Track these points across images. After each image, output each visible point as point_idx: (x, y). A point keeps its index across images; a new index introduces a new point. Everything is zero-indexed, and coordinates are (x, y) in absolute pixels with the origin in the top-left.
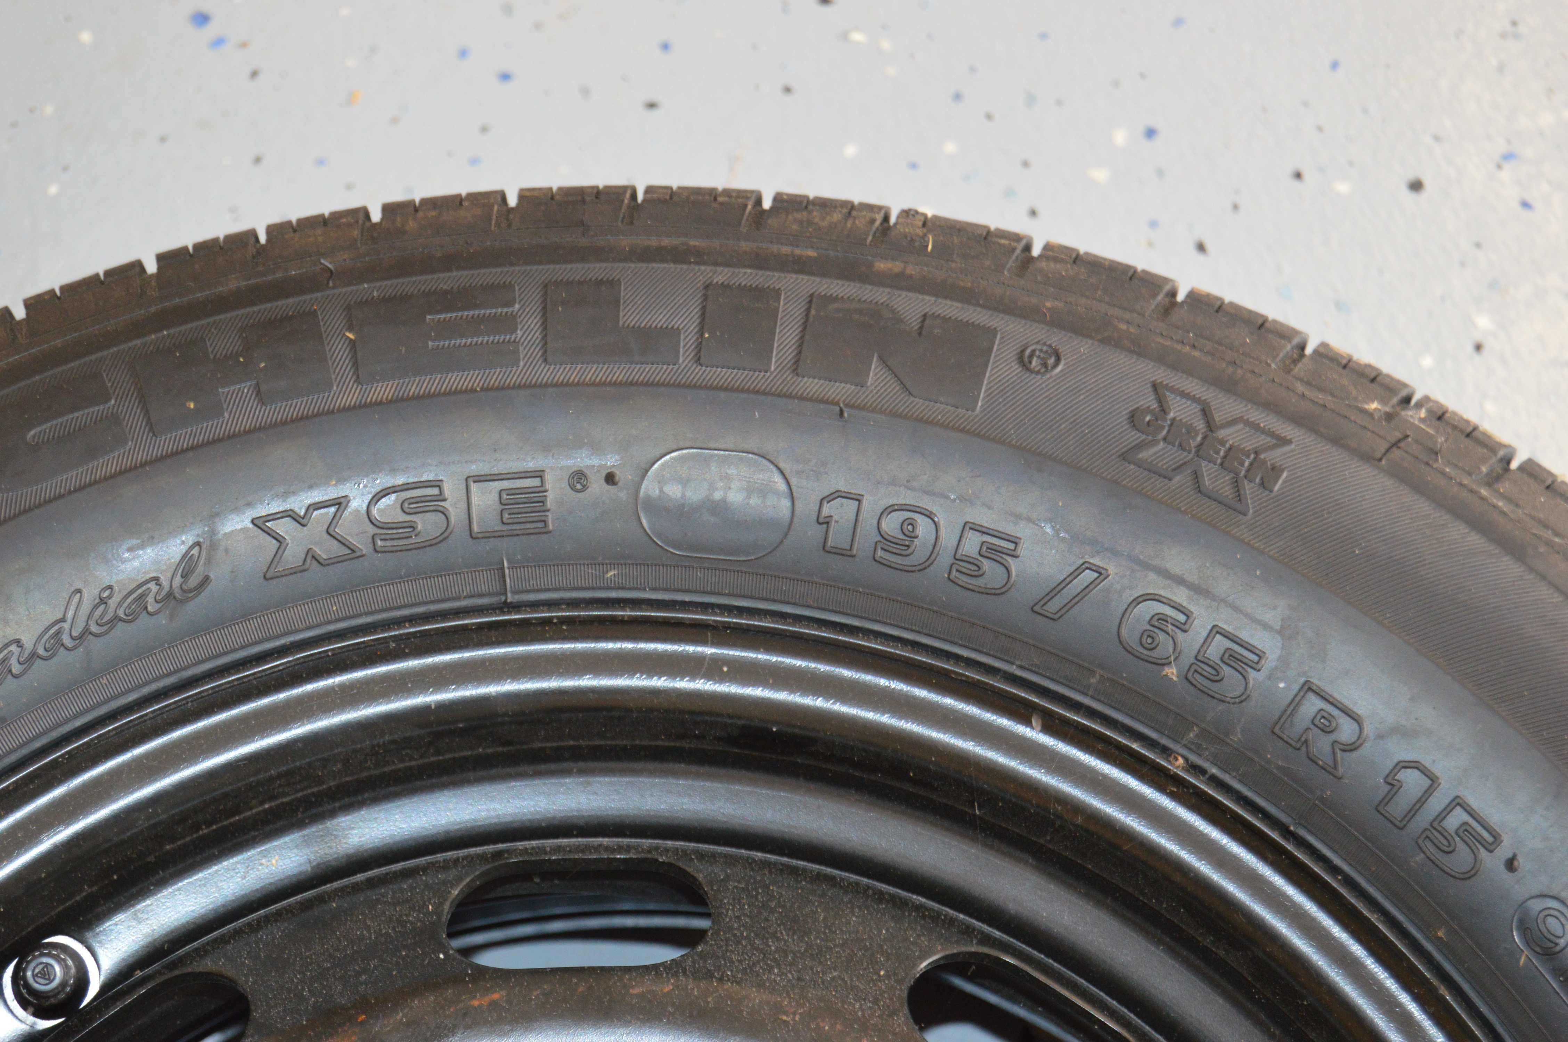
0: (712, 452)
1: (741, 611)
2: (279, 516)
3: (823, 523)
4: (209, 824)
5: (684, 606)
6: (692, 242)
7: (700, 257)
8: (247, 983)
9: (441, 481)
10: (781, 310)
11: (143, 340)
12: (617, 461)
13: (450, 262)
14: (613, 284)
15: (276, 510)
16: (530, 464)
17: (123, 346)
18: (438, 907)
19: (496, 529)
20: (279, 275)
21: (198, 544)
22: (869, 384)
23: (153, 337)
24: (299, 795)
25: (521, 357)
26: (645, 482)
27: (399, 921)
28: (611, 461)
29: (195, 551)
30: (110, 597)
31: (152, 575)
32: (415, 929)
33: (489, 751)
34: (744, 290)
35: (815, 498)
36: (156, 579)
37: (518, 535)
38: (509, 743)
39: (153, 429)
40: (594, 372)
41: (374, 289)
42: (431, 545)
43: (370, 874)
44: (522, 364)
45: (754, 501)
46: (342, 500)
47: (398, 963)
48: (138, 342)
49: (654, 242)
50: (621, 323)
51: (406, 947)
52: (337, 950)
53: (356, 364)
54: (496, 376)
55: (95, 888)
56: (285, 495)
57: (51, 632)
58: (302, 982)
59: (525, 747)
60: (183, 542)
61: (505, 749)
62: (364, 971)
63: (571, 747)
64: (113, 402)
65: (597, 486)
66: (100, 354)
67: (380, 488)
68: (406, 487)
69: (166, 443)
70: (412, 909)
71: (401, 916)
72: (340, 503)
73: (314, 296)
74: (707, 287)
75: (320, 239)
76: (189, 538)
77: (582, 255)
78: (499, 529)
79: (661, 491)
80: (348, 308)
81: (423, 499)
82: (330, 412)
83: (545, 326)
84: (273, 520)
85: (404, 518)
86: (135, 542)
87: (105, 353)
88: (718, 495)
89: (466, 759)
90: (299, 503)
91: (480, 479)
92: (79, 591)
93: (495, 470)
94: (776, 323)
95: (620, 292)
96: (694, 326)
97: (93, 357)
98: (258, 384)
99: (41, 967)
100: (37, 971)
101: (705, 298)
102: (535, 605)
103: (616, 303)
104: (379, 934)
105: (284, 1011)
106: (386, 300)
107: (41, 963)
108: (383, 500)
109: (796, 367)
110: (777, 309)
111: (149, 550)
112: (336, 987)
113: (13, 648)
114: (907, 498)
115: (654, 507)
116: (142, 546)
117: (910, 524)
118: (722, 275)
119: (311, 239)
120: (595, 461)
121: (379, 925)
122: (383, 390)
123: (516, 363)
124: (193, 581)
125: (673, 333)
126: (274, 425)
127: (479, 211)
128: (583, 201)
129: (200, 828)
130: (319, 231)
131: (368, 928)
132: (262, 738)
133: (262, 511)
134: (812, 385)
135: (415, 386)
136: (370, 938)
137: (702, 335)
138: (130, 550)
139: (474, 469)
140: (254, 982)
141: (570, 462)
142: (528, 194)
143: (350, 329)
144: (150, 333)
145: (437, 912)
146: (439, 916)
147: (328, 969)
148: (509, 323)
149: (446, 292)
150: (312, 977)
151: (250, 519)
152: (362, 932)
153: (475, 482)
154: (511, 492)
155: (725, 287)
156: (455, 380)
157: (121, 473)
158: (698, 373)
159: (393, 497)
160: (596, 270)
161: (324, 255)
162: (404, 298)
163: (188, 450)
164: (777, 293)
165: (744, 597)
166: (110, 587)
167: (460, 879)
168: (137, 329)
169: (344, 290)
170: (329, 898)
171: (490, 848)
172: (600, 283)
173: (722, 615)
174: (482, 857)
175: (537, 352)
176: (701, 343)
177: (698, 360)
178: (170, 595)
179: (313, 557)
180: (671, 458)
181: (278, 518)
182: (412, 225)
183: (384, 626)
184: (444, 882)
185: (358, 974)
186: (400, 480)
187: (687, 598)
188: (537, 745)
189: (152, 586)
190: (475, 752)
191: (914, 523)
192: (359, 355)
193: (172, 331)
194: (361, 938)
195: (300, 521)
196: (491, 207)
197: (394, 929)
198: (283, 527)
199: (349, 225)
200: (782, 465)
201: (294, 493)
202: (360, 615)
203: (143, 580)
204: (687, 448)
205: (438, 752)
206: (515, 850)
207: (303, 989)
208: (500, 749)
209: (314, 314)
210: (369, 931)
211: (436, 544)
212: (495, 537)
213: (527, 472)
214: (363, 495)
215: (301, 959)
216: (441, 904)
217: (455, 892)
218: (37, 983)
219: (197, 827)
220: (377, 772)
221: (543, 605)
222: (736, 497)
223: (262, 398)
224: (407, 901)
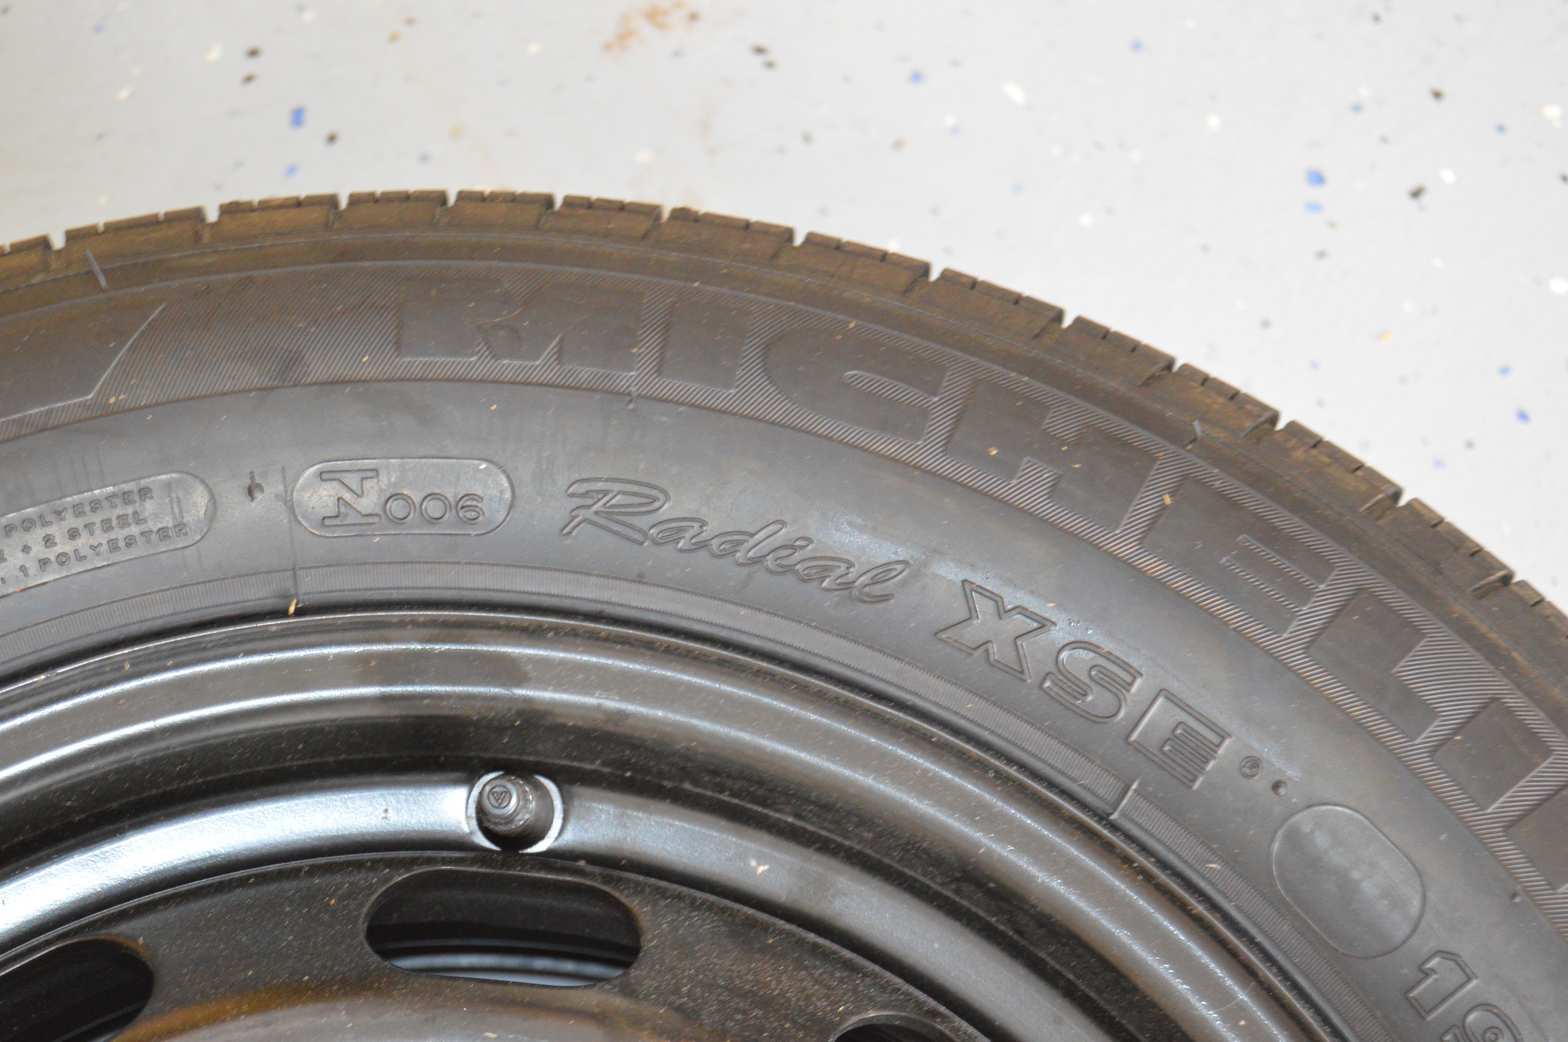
0: (1380, 835)
1: (1295, 987)
2: (987, 594)
3: (1421, 971)
4: (733, 795)
5: (1251, 942)
6: (1515, 654)
7: (1511, 670)
8: (650, 942)
9: (1141, 675)
10: (1539, 769)
11: (1005, 371)
12: (1296, 777)
13: (1300, 507)
14: (1417, 633)
15: (989, 588)
16: (1223, 720)
17: (987, 364)
18: (848, 1014)
19: (1151, 750)
20: (1157, 407)
21: (905, 563)
22: (1561, 890)
23: (1013, 374)
24: (823, 833)
25: (1290, 630)
26: (1305, 813)
27: (808, 998)
28: (1292, 773)
29: (899, 567)
30: (802, 547)
31: (850, 559)
32: (813, 1014)
33: (1002, 927)
34: (1522, 726)
35: (1433, 944)
36: (850, 565)
37: (1165, 770)
38: (1020, 933)
39: (948, 446)
40: (1337, 691)
41: (1219, 479)
42: (1088, 719)
43: (821, 941)
44: (1285, 636)
45: (1383, 905)
46: (1048, 623)
47: (775, 1029)
48: (998, 369)
49: (1483, 628)
50: (1395, 670)
51: (794, 1022)
52: (741, 978)
53: (1151, 527)
54: (1254, 629)
55: (606, 770)
56: (1008, 582)
57: (735, 537)
58: (691, 978)
59: (1032, 948)
60: (896, 553)
61: (1016, 937)
62: (744, 1012)
63: (1069, 980)
64: (936, 399)
65: (1261, 783)
66: (959, 354)
67: (1086, 639)
68: (1108, 656)
69: (948, 466)
70: (827, 997)
71: (813, 995)
72: (1044, 624)
73: (1168, 445)
74: (1494, 699)
75: (1216, 406)
76: (903, 554)
77: (1414, 589)
78: (1155, 752)
79: (1313, 831)
80: (1185, 478)
81: (1114, 677)
82: (1097, 547)
83: (1331, 620)
84: (980, 594)
85: (1084, 678)
86: (859, 521)
87: (966, 356)
88: (1356, 875)
89: (979, 918)
90: (1012, 597)
91: (1171, 698)
92: (783, 523)
93: (1191, 702)
94: (1525, 776)
95: (1417, 644)
96: (1455, 722)
97: (954, 352)
98: (1061, 477)
99: (502, 789)
100: (496, 789)
101: (1485, 706)
102: (1130, 839)
103: (1407, 649)
104: (783, 994)
105: (657, 988)
106: (1221, 496)
107: (504, 787)
108: (1081, 651)
109: (1511, 826)
110: (1536, 765)
111: (865, 537)
112: (712, 1006)
113: (696, 525)
114: (1512, 1010)
115: (1294, 839)
116: (861, 529)
117: (1495, 1034)
118: (1514, 700)
119: (1209, 401)
120: (1279, 763)
121: (790, 986)
122: (1154, 566)
123: (1279, 632)
124: (877, 590)
125: (1431, 713)
126: (1043, 520)
127: (1363, 487)
128: (1456, 549)
129: (721, 791)
130: (1221, 400)
131: (779, 982)
132: (828, 760)
133: (978, 579)
134: (1510, 852)
135: (1181, 583)
136: (774, 990)
137: (1455, 734)
138: (850, 524)
139: (1175, 686)
140: (655, 947)
141: (1256, 745)
142: (1417, 506)
143: (1172, 495)
144: (1013, 370)
145: (843, 1016)
146: (841, 1022)
147: (719, 986)
148: (1304, 594)
149: (1275, 529)
150: (701, 981)
151: (963, 578)
152: (770, 982)
153: (1166, 698)
154: (1188, 729)
155: (1509, 711)
156: (1219, 605)
157: (894, 460)
158: (1424, 763)
159: (1091, 655)
160: (1414, 611)
161: (1203, 420)
162: (1236, 506)
163: (960, 484)
164: (1547, 752)
165: (1306, 976)
166: (810, 541)
167: (884, 1007)
168: (1007, 359)
169: (1197, 460)
170: (771, 933)
171: (932, 1003)
172: (1408, 623)
173: (1276, 975)
174: (919, 1005)
175: (1306, 637)
176: (1448, 739)
177: (1433, 751)
178: (849, 585)
179: (987, 651)
180: (1342, 813)
181: (985, 596)
182: (1299, 454)
183: (997, 753)
184: (871, 999)
185: (738, 1011)
186: (1108, 645)
187: (1260, 938)
188: (1042, 955)
189: (843, 567)
190: (988, 919)
191: (1500, 1036)
192: (1160, 522)
193: (1033, 382)
194: (767, 985)
195: (1002, 612)
196: (1377, 490)
197: (799, 1000)
198: (983, 606)
199: (1249, 414)
200: (1430, 895)
201: (1016, 586)
202: (985, 728)
203: (841, 556)
204: (1362, 815)
205: (958, 892)
206: (951, 1022)
207: (686, 985)
208: (1011, 933)
209: (1154, 460)
210: (778, 985)
211: (1093, 721)
212: (1145, 756)
213: (1216, 725)
214: (1069, 633)
215: (707, 960)
216: (853, 1014)
217: (872, 1014)
218: (489, 799)
219: (721, 789)
220: (897, 866)
221: (1138, 845)
222: (1369, 888)
223: (1054, 491)
224: (829, 988)
